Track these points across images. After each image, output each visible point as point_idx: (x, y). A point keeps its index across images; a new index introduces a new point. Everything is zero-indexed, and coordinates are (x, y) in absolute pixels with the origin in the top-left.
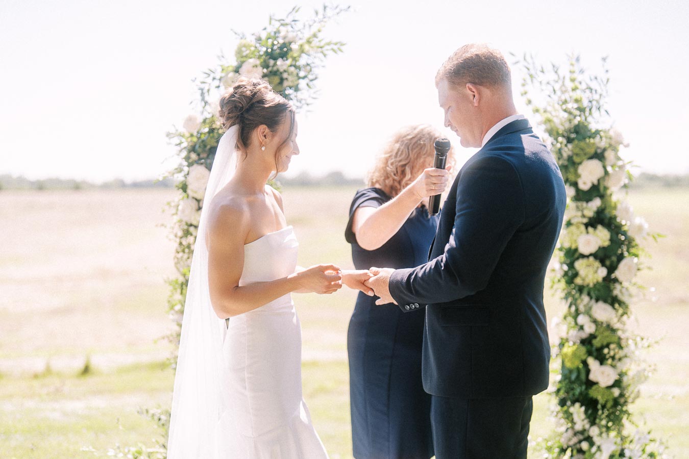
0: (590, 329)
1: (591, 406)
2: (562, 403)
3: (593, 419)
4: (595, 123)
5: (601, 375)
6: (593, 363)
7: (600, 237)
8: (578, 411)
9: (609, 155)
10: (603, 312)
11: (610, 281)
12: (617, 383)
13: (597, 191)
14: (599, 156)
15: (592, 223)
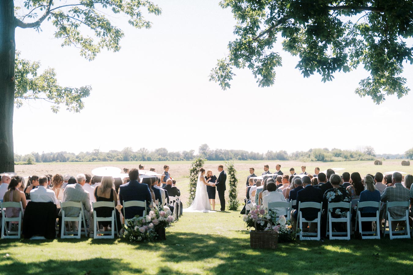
0: (232, 189)
1: (232, 197)
2: (230, 197)
3: (232, 198)
4: (233, 168)
5: (233, 193)
6: (233, 192)
7: (233, 179)
8: (231, 197)
9: (234, 171)
10: (234, 187)
11: (234, 184)
12: (235, 194)
13: (233, 175)
14: (233, 171)
15: (232, 178)
